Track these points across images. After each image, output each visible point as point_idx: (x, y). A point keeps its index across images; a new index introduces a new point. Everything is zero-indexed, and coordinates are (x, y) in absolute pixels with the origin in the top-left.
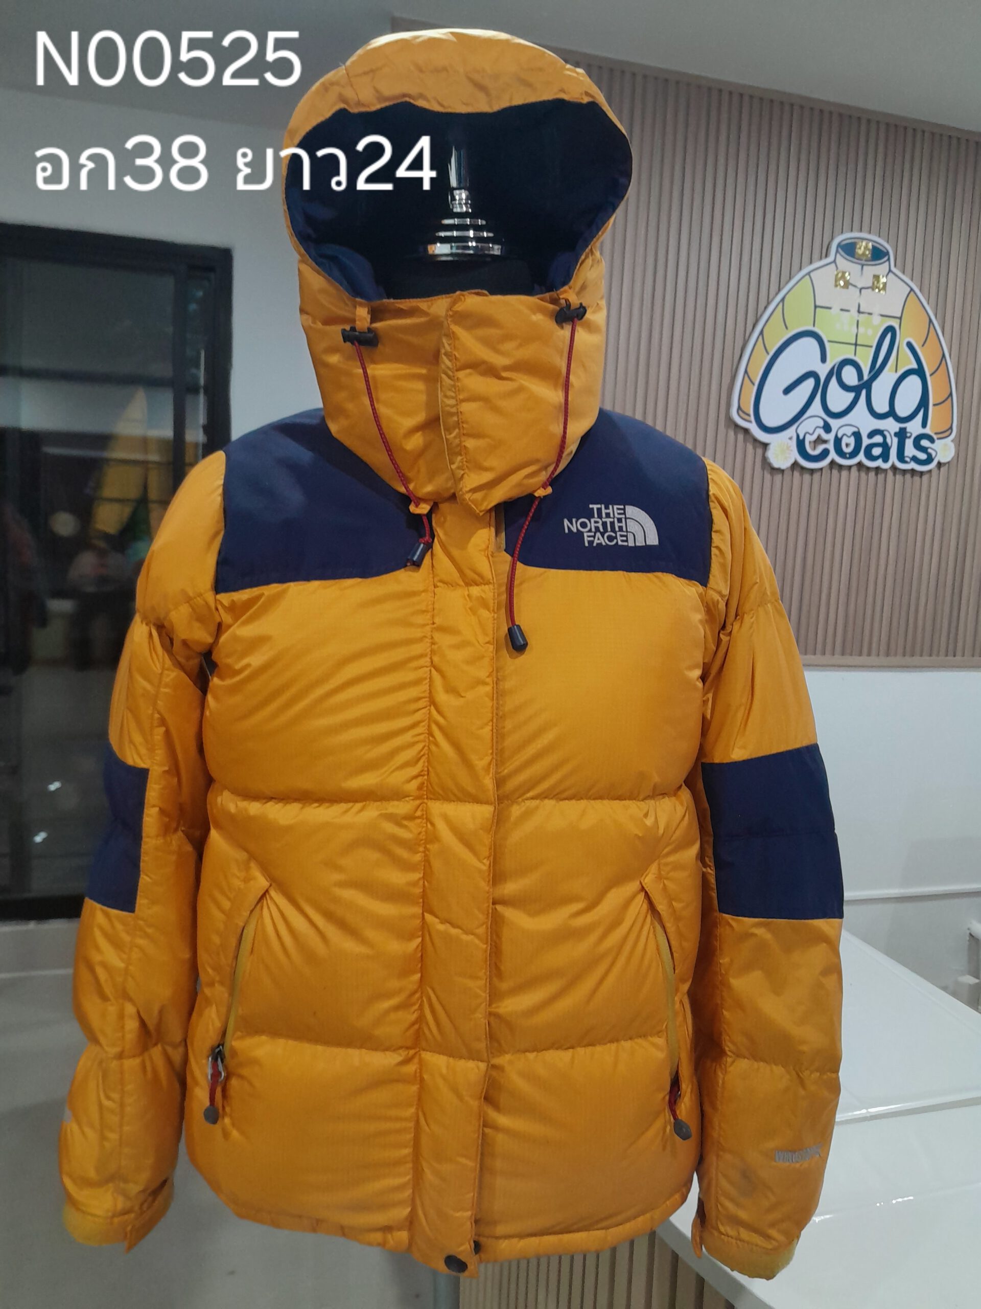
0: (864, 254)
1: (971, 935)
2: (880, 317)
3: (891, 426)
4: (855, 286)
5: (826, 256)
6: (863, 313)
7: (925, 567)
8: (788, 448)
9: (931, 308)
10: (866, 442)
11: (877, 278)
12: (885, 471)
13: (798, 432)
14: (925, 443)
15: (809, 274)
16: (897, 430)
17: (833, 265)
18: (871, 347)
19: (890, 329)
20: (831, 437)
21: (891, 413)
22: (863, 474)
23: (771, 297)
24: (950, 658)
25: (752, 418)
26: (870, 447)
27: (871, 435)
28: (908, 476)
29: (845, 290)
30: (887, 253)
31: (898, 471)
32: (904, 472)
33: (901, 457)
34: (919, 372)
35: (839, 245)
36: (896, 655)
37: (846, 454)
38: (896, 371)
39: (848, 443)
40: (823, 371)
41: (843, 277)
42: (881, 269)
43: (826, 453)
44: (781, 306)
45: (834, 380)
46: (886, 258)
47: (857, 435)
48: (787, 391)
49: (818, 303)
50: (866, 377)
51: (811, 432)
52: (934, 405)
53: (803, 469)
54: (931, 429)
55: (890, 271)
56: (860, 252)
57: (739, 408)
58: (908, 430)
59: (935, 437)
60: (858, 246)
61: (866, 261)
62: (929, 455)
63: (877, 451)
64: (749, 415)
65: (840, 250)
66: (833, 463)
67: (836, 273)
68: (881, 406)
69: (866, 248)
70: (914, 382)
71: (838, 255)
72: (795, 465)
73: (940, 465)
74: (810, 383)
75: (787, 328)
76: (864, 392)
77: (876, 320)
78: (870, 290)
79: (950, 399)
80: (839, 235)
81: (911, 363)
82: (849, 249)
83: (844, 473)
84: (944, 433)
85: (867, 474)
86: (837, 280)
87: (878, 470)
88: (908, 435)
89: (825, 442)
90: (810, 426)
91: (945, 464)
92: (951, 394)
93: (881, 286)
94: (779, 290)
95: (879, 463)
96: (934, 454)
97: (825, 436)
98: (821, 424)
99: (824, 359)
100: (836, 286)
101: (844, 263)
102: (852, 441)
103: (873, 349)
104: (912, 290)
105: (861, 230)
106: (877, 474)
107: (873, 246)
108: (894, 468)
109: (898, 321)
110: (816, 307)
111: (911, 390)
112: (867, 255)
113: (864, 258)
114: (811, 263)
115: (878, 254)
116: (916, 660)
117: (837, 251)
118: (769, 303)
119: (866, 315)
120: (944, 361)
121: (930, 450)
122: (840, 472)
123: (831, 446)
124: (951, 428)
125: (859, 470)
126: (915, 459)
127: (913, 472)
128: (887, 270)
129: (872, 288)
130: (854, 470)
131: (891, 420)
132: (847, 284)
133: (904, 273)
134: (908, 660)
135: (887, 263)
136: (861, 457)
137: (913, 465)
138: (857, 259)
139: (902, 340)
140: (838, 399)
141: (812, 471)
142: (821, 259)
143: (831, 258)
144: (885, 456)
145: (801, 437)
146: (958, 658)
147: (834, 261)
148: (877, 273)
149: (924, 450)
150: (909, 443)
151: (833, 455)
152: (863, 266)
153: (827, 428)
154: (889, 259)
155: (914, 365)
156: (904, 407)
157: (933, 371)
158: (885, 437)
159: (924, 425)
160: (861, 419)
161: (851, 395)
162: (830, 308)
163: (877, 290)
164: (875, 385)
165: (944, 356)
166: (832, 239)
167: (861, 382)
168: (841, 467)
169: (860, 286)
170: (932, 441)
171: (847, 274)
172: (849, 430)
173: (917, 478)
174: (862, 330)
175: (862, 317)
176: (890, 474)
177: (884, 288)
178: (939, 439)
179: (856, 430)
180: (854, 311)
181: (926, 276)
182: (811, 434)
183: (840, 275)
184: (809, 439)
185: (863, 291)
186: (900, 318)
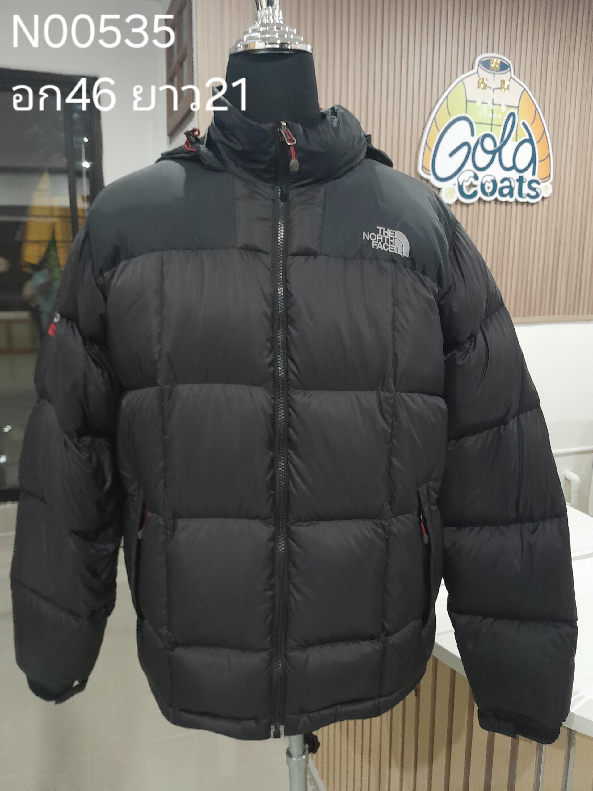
0: (495, 67)
1: (565, 478)
2: (506, 107)
3: (514, 175)
4: (490, 88)
5: (472, 69)
6: (495, 104)
7: (536, 264)
8: (453, 190)
9: (536, 101)
10: (499, 185)
11: (503, 82)
12: (511, 203)
13: (459, 180)
14: (534, 185)
15: (462, 80)
16: (518, 177)
17: (476, 75)
18: (501, 126)
19: (512, 114)
20: (478, 183)
21: (514, 167)
22: (498, 206)
23: (440, 95)
24: (551, 316)
25: (431, 172)
26: (502, 189)
27: (503, 181)
28: (525, 206)
29: (484, 91)
30: (509, 66)
31: (518, 203)
32: (522, 203)
33: (520, 194)
34: (530, 141)
35: (480, 62)
36: (519, 316)
37: (487, 193)
38: (516, 141)
39: (489, 187)
40: (472, 142)
41: (483, 82)
42: (506, 76)
43: (475, 193)
44: (446, 101)
45: (479, 147)
46: (509, 69)
47: (494, 182)
48: (451, 155)
49: (468, 99)
50: (498, 145)
51: (466, 180)
52: (540, 161)
53: (462, 203)
54: (538, 177)
55: (511, 77)
56: (493, 65)
57: (423, 166)
58: (524, 177)
59: (540, 181)
60: (491, 62)
61: (497, 71)
62: (537, 193)
63: (506, 191)
64: (429, 170)
65: (481, 65)
66: (480, 199)
67: (478, 79)
68: (508, 163)
69: (496, 63)
70: (527, 146)
71: (480, 69)
72: (458, 201)
73: (543, 198)
74: (465, 149)
75: (450, 115)
76: (497, 154)
77: (504, 109)
78: (499, 90)
79: (548, 158)
80: (479, 55)
81: (525, 136)
82: (486, 64)
83: (487, 205)
84: (546, 179)
85: (501, 205)
86: (479, 84)
87: (507, 202)
88: (524, 180)
89: (475, 186)
90: (466, 177)
91: (546, 198)
92: (549, 154)
93: (506, 87)
94: (444, 91)
95: (508, 198)
96: (539, 192)
97: (475, 183)
98: (473, 175)
99: (473, 134)
100: (479, 88)
101: (483, 73)
102: (491, 185)
103: (502, 128)
104: (524, 89)
105: (493, 52)
106: (506, 205)
107: (501, 62)
108: (516, 202)
109: (517, 109)
110: (467, 101)
111: (526, 151)
112: (497, 68)
113: (495, 70)
114: (463, 73)
115: (504, 67)
116: (531, 318)
117: (479, 65)
118: (438, 100)
119: (498, 106)
120: (544, 134)
121: (537, 190)
122: (484, 205)
123: (478, 189)
124: (550, 175)
125: (496, 203)
126: (528, 195)
127: (528, 203)
128: (509, 77)
129: (501, 88)
130: (493, 203)
131: (514, 171)
132: (485, 87)
133: (519, 78)
134: (527, 319)
135: (509, 73)
136: (497, 195)
137: (527, 199)
138: (491, 70)
139: (519, 121)
140: (482, 159)
141: (468, 205)
142: (469, 70)
143: (475, 70)
144: (511, 194)
145: (461, 184)
146: (556, 316)
147: (477, 72)
148: (503, 79)
149: (534, 189)
150: (525, 185)
151: (480, 194)
152: (494, 74)
153: (476, 177)
154: (510, 70)
155: (527, 137)
156: (522, 163)
157: (539, 139)
158: (510, 182)
159: (534, 174)
160: (496, 172)
161: (490, 157)
162: (475, 102)
163: (503, 90)
164: (504, 150)
165: (544, 130)
166: (476, 58)
167: (496, 148)
168: (485, 202)
169: (493, 87)
170: (538, 183)
171: (485, 80)
172: (489, 179)
173: (530, 207)
174: (495, 115)
175: (495, 107)
176: (514, 205)
177: (508, 88)
178: (543, 182)
179: (493, 178)
180: (490, 103)
181: (533, 80)
182: (467, 181)
183: (481, 81)
184: (465, 185)
185: (495, 91)
186: (518, 107)
